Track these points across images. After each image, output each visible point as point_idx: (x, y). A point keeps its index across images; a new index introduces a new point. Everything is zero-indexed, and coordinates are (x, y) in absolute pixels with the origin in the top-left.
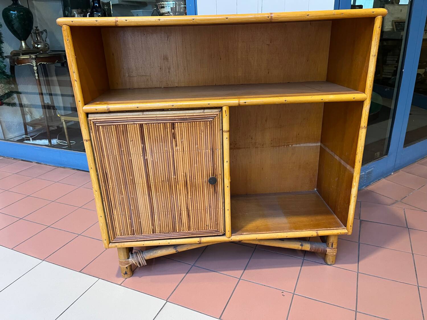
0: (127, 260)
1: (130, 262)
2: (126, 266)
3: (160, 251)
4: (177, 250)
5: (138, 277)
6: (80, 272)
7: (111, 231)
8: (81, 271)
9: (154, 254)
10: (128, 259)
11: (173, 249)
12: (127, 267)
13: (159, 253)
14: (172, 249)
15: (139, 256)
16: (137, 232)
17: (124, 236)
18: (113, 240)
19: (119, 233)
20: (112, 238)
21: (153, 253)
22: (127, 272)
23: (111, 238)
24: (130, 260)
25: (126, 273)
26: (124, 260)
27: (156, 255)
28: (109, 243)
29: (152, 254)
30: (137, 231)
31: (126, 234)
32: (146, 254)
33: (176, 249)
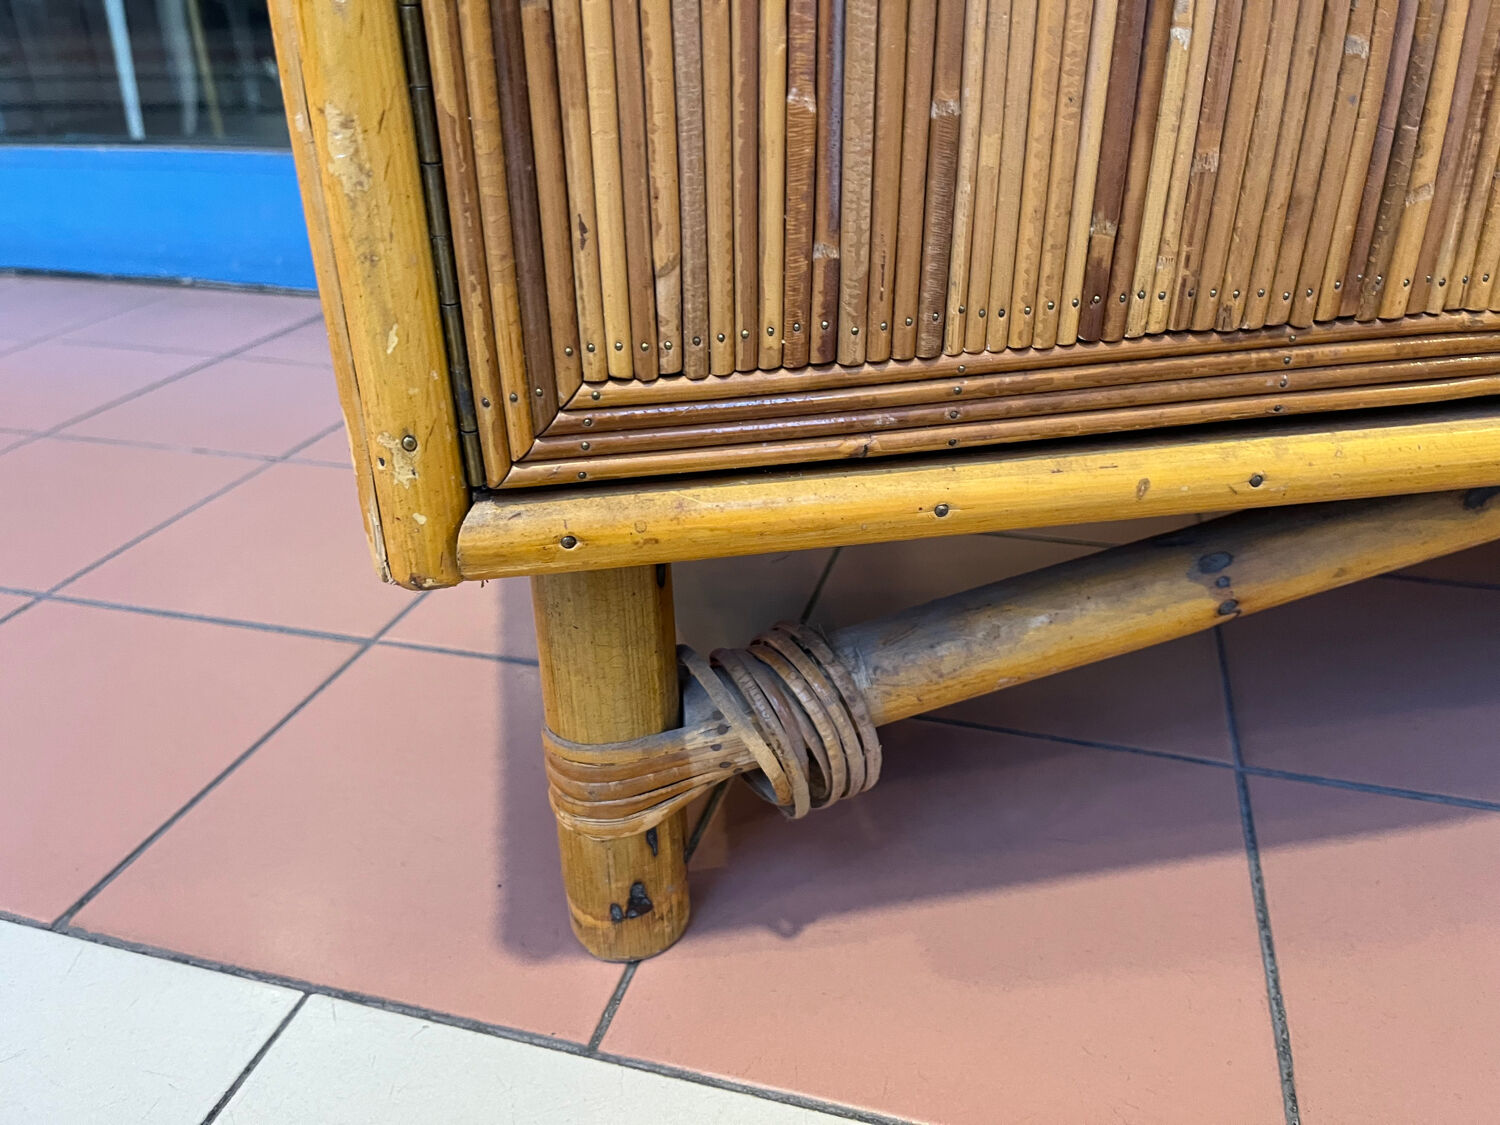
0: (666, 746)
1: (695, 767)
2: (651, 818)
3: (1043, 619)
4: (1238, 591)
5: (764, 938)
6: (58, 926)
7: (500, 291)
8: (71, 912)
9: (976, 649)
10: (666, 728)
11: (1199, 588)
12: (652, 836)
13: (1031, 635)
14: (1185, 586)
15: (808, 688)
16: (880, 309)
17: (683, 382)
18: (517, 451)
19: (615, 329)
20: (515, 415)
21: (967, 644)
22: (651, 888)
23: (487, 416)
24: (696, 738)
25: (638, 904)
26: (625, 745)
27: (994, 664)
28: (453, 496)
29: (949, 654)
30: (881, 288)
31: (720, 351)
32: (886, 664)
33: (1226, 583)
